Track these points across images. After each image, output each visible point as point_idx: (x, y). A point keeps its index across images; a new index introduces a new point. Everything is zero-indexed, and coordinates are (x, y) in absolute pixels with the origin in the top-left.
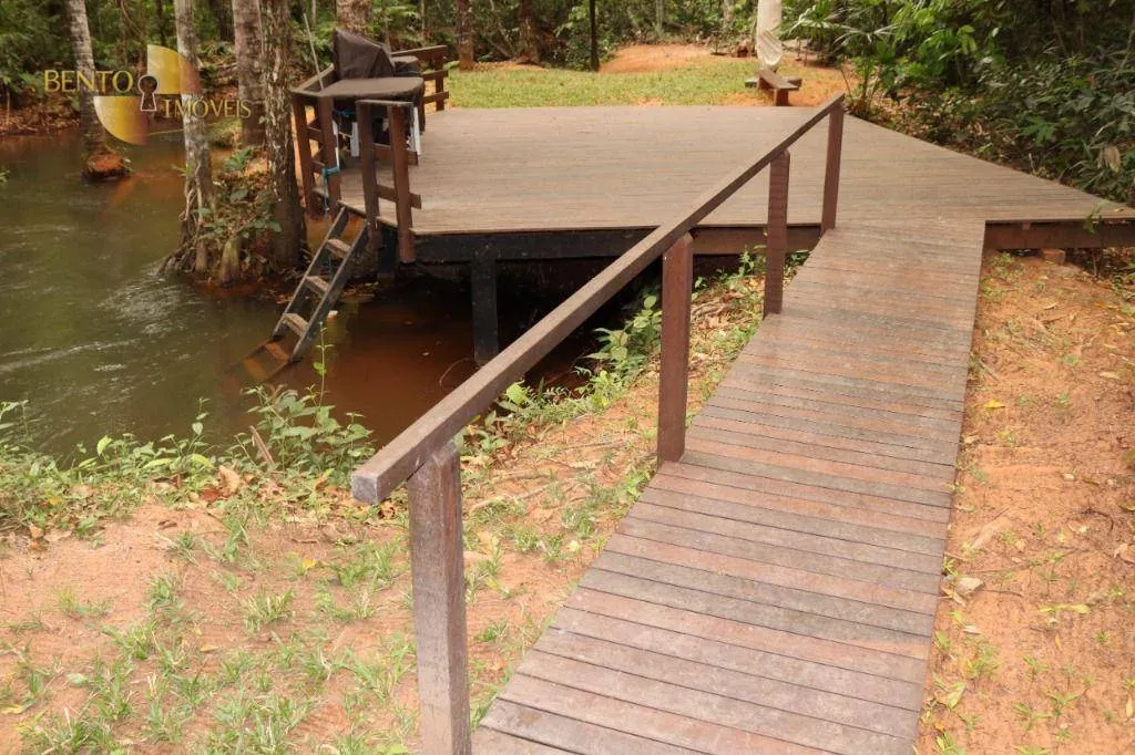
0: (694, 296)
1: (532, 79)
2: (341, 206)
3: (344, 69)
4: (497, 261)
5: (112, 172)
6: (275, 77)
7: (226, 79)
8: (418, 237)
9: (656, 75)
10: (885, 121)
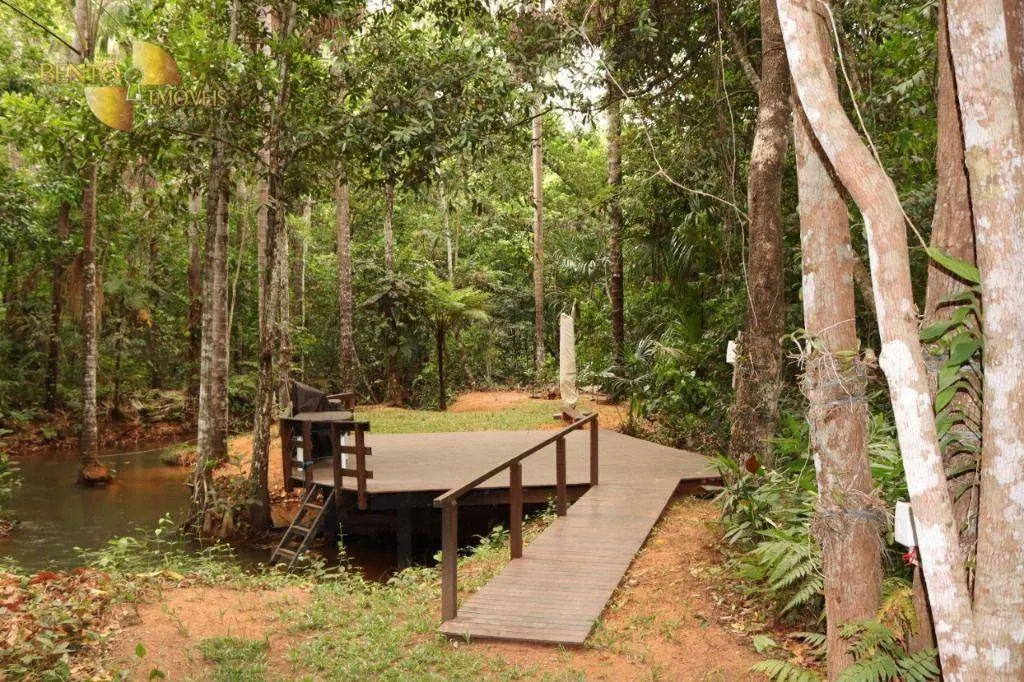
0: (524, 523)
1: (400, 417)
2: (313, 484)
3: (300, 407)
4: (413, 509)
5: (102, 479)
6: (264, 410)
7: (160, 417)
8: (369, 494)
9: (490, 413)
10: (647, 437)
